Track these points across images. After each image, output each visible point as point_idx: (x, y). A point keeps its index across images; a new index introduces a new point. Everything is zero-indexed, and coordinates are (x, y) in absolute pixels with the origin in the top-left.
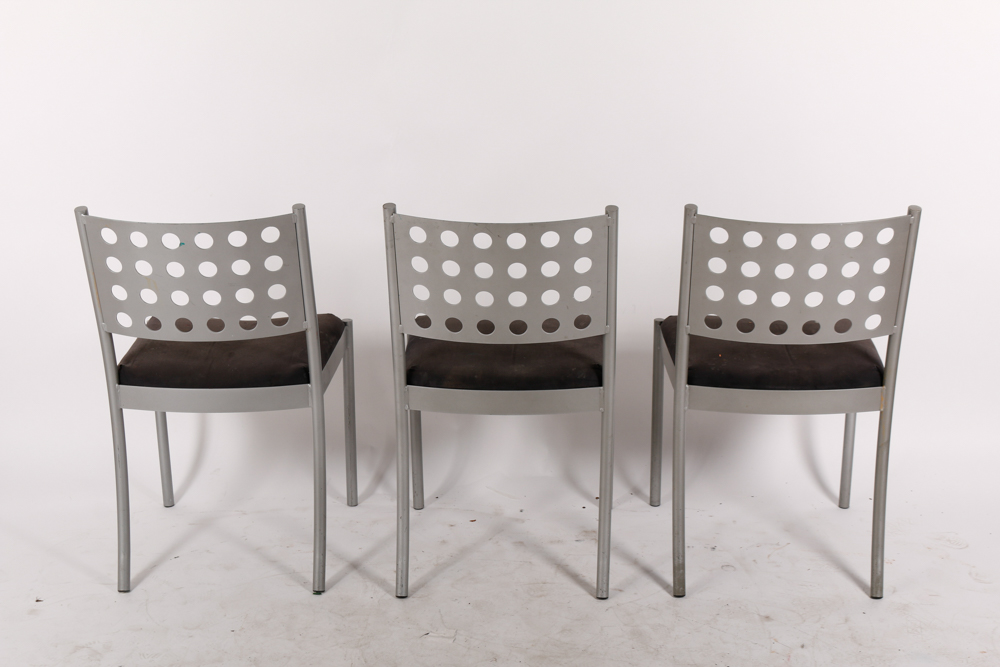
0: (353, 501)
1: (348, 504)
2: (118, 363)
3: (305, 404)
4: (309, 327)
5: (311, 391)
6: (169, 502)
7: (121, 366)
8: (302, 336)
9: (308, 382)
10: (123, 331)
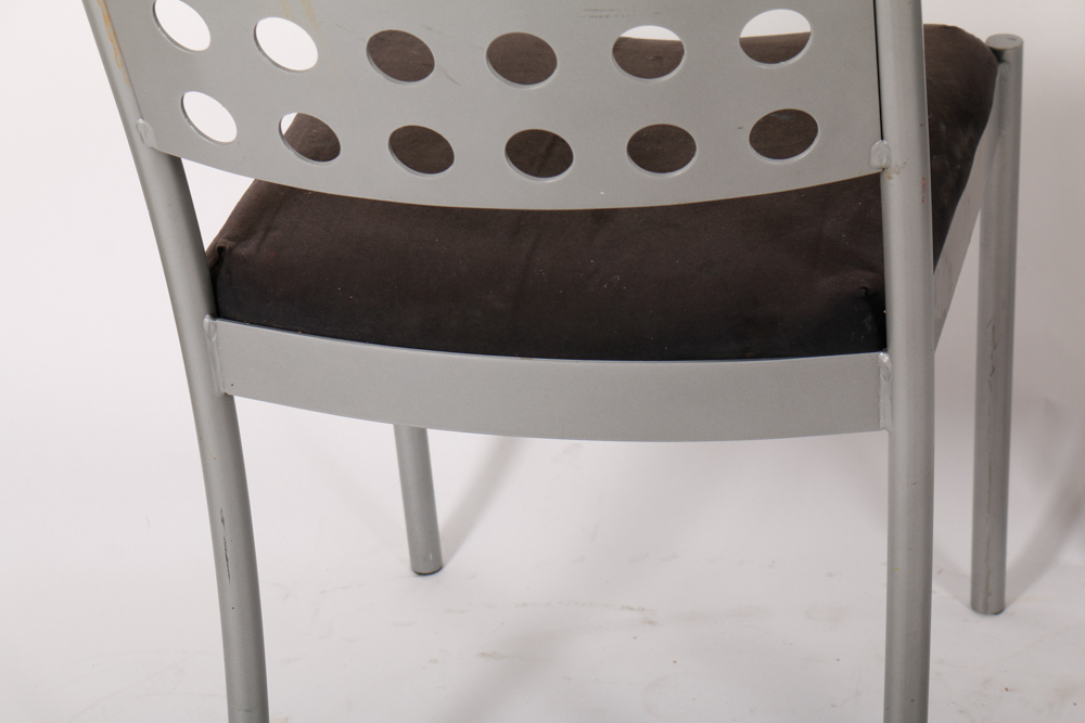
0: (989, 597)
1: (974, 607)
2: (207, 242)
3: (869, 419)
4: (896, 159)
5: (890, 377)
6: (428, 559)
7: (219, 251)
8: (868, 189)
9: (880, 342)
10: (216, 155)
